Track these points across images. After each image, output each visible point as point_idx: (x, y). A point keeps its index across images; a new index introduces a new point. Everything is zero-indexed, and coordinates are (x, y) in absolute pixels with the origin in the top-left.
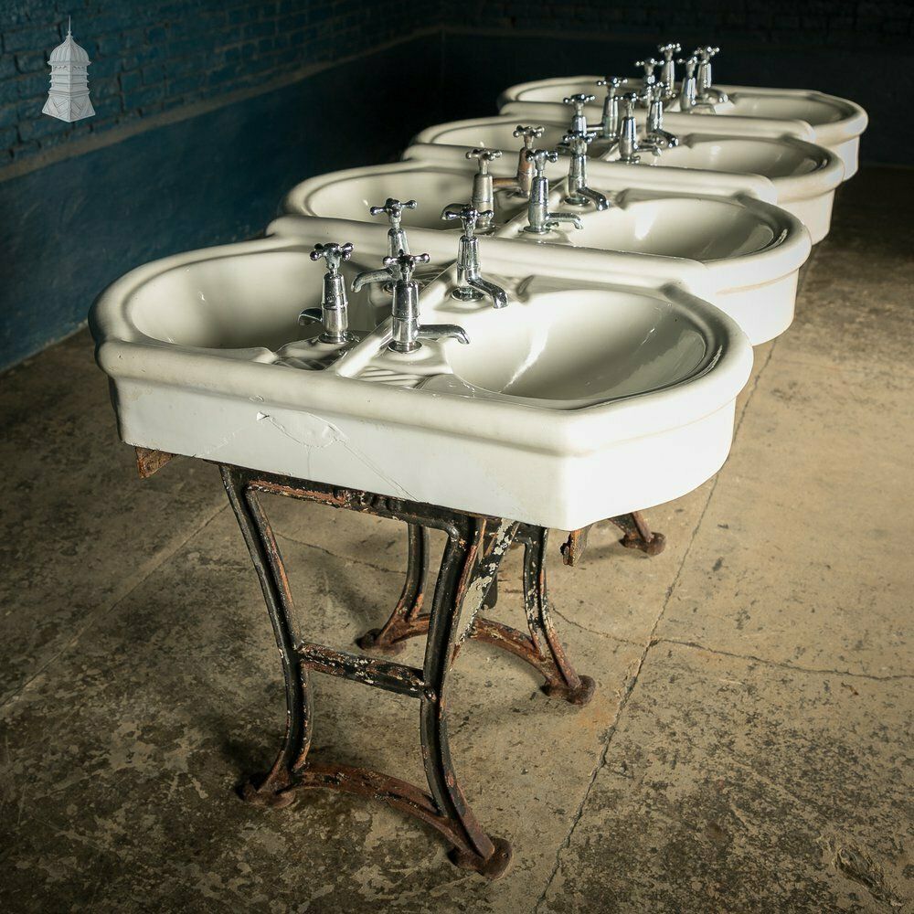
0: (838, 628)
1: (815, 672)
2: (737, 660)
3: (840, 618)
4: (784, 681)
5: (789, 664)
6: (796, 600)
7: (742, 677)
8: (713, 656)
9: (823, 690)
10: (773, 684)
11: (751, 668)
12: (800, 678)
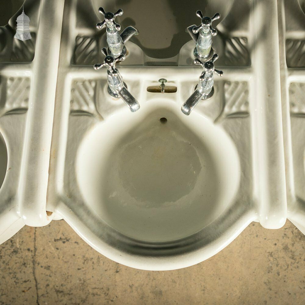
0: (69, 281)
1: (34, 276)
2: (33, 243)
3: (78, 281)
4: (24, 264)
5: (36, 265)
6: (85, 260)
7: (22, 247)
8: (32, 234)
9: (24, 280)
10: (22, 260)
11: (29, 250)
12: (29, 270)
